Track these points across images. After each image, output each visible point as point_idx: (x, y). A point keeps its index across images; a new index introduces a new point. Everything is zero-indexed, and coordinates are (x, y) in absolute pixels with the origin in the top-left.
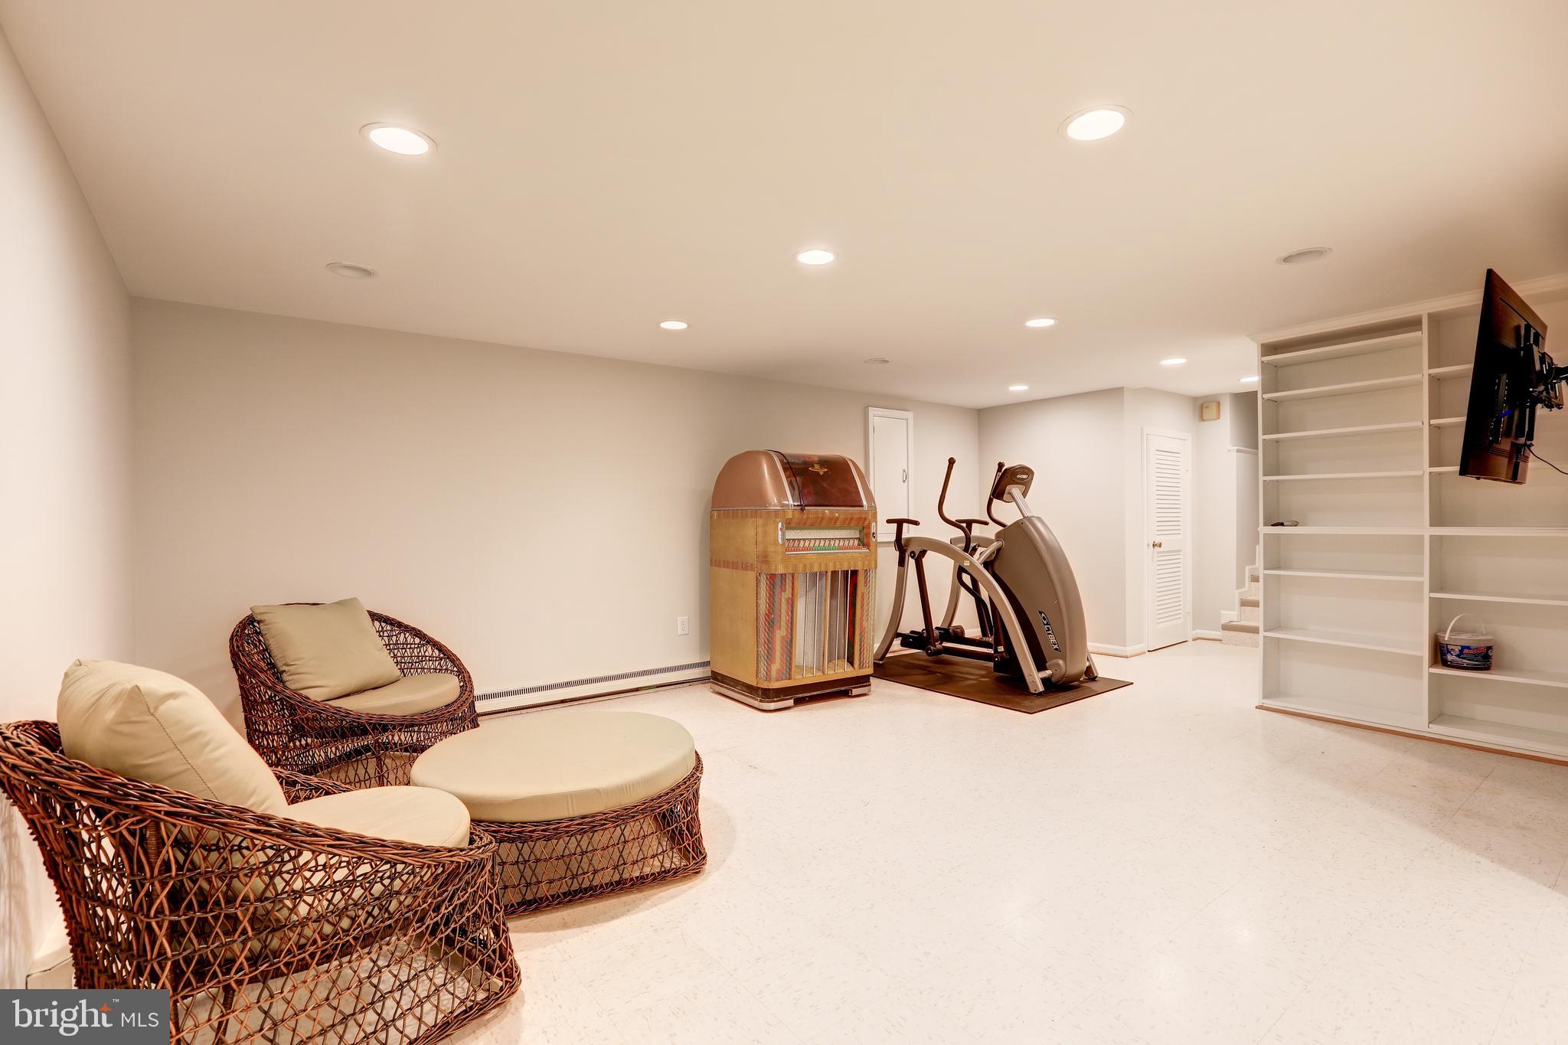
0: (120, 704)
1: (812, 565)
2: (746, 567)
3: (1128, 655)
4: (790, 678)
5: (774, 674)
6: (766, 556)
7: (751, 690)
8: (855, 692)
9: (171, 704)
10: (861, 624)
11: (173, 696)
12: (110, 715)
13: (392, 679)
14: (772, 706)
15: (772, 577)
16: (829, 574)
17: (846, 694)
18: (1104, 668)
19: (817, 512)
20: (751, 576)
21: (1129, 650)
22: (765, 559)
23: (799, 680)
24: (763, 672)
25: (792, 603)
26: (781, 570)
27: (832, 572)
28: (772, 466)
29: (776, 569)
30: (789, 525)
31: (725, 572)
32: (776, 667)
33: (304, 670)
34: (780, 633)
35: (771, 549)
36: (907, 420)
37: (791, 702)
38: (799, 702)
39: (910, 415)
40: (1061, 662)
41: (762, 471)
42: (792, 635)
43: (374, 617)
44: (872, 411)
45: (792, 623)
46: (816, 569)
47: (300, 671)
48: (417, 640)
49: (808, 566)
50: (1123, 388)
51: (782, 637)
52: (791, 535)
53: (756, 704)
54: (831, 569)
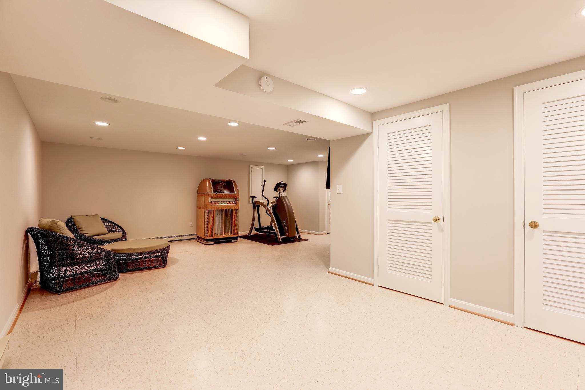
0: (51, 222)
1: (219, 208)
2: (203, 208)
3: (319, 234)
4: (213, 236)
5: (209, 235)
6: (206, 205)
7: (204, 239)
8: (233, 241)
9: (58, 223)
10: (234, 223)
11: (58, 222)
12: (50, 224)
13: (106, 233)
14: (208, 243)
15: (208, 211)
16: (224, 210)
17: (230, 242)
18: (303, 236)
19: (220, 194)
20: (204, 210)
21: (319, 233)
22: (206, 206)
23: (215, 237)
24: (206, 235)
25: (213, 217)
26: (210, 209)
27: (225, 210)
28: (209, 183)
29: (208, 209)
30: (212, 198)
31: (199, 210)
32: (209, 233)
33: (83, 230)
34: (210, 225)
35: (207, 204)
36: (263, 169)
37: (213, 243)
38: (216, 243)
39: (263, 167)
40: (288, 234)
41: (206, 183)
42: (213, 226)
43: (102, 219)
44: (251, 166)
45: (213, 223)
46: (220, 209)
47: (82, 230)
48: (114, 225)
49: (218, 208)
50: (318, 161)
51: (211, 226)
52: (213, 200)
53: (204, 243)
54: (224, 209)
